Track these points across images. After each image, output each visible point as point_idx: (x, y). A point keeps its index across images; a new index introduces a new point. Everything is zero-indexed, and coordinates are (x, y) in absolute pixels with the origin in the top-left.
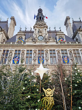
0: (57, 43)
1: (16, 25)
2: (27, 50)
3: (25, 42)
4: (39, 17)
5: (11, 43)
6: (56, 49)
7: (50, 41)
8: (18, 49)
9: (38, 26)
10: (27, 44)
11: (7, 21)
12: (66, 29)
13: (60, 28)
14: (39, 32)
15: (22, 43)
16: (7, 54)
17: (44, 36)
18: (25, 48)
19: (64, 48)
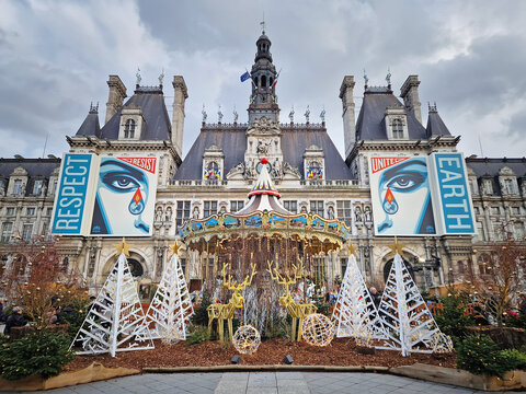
0: (303, 181)
1: (186, 97)
2: (232, 202)
3: (225, 181)
4: (260, 77)
5: (193, 184)
6: (299, 201)
7: (287, 177)
8: (210, 199)
9: (257, 133)
10: (231, 185)
11: (161, 86)
12: (342, 112)
13: (322, 116)
14: (258, 150)
15: (220, 184)
16: (187, 212)
17: (272, 162)
18: (227, 197)
19: (318, 196)
